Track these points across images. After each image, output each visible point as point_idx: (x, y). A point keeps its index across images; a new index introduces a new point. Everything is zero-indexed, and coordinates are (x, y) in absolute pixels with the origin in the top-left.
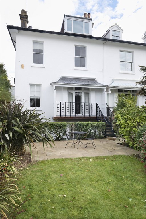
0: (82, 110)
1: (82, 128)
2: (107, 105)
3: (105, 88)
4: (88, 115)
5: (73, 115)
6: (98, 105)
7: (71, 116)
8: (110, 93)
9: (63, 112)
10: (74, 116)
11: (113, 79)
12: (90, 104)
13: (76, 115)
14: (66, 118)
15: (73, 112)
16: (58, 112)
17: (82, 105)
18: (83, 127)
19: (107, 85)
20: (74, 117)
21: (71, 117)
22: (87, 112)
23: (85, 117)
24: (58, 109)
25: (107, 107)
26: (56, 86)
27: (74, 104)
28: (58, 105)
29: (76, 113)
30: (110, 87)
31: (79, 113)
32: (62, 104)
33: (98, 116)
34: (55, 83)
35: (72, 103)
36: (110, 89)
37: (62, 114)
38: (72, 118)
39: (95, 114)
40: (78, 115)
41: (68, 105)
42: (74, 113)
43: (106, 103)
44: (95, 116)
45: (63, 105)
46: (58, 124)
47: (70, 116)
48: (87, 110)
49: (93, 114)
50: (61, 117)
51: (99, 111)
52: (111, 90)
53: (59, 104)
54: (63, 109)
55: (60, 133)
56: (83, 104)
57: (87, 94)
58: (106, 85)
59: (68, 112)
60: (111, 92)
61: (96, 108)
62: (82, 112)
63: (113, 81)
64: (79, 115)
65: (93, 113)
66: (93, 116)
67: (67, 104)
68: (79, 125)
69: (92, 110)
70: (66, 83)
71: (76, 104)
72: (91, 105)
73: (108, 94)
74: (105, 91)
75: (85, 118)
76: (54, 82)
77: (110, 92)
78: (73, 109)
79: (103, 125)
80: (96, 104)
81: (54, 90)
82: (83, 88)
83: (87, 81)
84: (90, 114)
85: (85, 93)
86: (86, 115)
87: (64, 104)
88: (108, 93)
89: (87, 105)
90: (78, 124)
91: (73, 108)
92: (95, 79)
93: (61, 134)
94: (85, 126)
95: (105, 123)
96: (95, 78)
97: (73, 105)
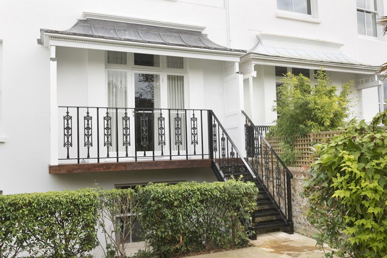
0: (161, 135)
1: (166, 211)
2: (247, 117)
3: (237, 60)
4: (183, 152)
5: (129, 154)
6: (215, 118)
7: (120, 160)
8: (253, 77)
9: (88, 144)
10: (133, 160)
11: (258, 33)
12: (190, 115)
13: (140, 154)
14: (102, 170)
15: (126, 144)
16: (68, 144)
17: (161, 119)
18: (170, 205)
19: (243, 51)
20: (130, 164)
21: (118, 164)
22: (178, 143)
23: (171, 162)
24: (68, 136)
25: (246, 126)
26: (57, 48)
27: (131, 114)
28: (68, 118)
29: (139, 148)
30: (252, 56)
31: (151, 148)
32: (83, 113)
33: (217, 155)
34: (54, 34)
35: (121, 113)
36: (254, 63)
37: (83, 154)
38: (123, 168)
39: (206, 151)
40: (145, 157)
41: (108, 118)
42: (132, 148)
43: (243, 112)
44: (207, 157)
45: (88, 118)
46: (56, 202)
47: (115, 160)
48: (178, 135)
49: (199, 151)
50: (79, 166)
51: (223, 139)
52: (257, 68)
53: (73, 113)
54: (88, 136)
55: (67, 240)
56: (165, 114)
57: (177, 81)
58: (239, 51)
59: (108, 144)
60: (255, 76)
61: (211, 127)
62: (162, 143)
63: (259, 40)
64: (149, 153)
65: (199, 147)
66: (200, 157)
67: (103, 113)
68: (153, 199)
69: (194, 135)
70: (99, 37)
71: (138, 117)
72: (194, 119)
73: (246, 81)
74: (237, 69)
75: (171, 167)
76: (52, 32)
77: (254, 74)
78: (126, 135)
79: (246, 194)
80: (210, 113)
81: (52, 59)
82: (163, 56)
83: (176, 35)
84: (191, 151)
85: (170, 78)
86: (175, 152)
87: (93, 113)
88: (247, 76)
89: (178, 119)
90: (147, 194)
91: (126, 128)
92: (203, 32)
93: (72, 242)
94: (176, 203)
95: (253, 184)
96: (203, 29)
97: (126, 118)
